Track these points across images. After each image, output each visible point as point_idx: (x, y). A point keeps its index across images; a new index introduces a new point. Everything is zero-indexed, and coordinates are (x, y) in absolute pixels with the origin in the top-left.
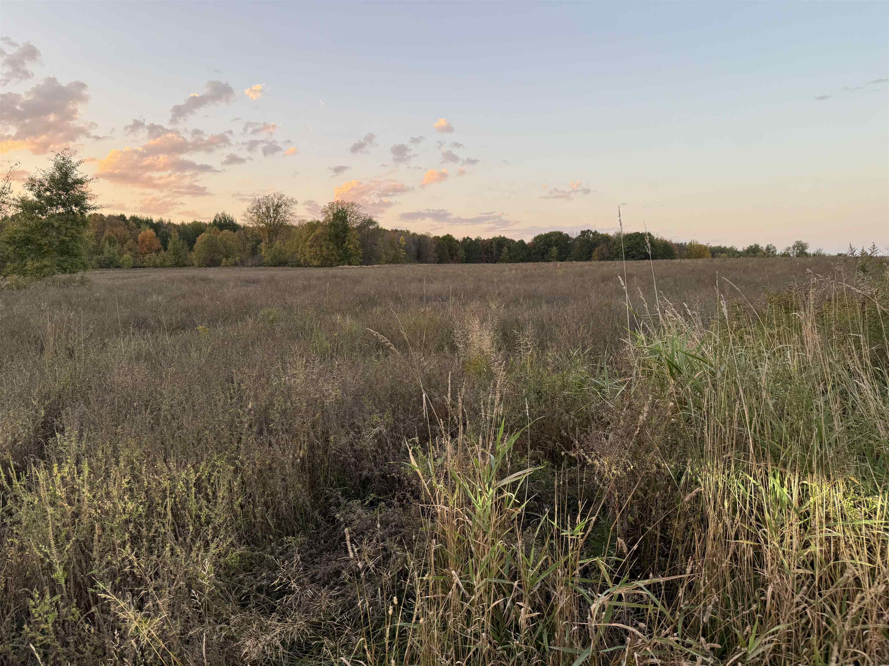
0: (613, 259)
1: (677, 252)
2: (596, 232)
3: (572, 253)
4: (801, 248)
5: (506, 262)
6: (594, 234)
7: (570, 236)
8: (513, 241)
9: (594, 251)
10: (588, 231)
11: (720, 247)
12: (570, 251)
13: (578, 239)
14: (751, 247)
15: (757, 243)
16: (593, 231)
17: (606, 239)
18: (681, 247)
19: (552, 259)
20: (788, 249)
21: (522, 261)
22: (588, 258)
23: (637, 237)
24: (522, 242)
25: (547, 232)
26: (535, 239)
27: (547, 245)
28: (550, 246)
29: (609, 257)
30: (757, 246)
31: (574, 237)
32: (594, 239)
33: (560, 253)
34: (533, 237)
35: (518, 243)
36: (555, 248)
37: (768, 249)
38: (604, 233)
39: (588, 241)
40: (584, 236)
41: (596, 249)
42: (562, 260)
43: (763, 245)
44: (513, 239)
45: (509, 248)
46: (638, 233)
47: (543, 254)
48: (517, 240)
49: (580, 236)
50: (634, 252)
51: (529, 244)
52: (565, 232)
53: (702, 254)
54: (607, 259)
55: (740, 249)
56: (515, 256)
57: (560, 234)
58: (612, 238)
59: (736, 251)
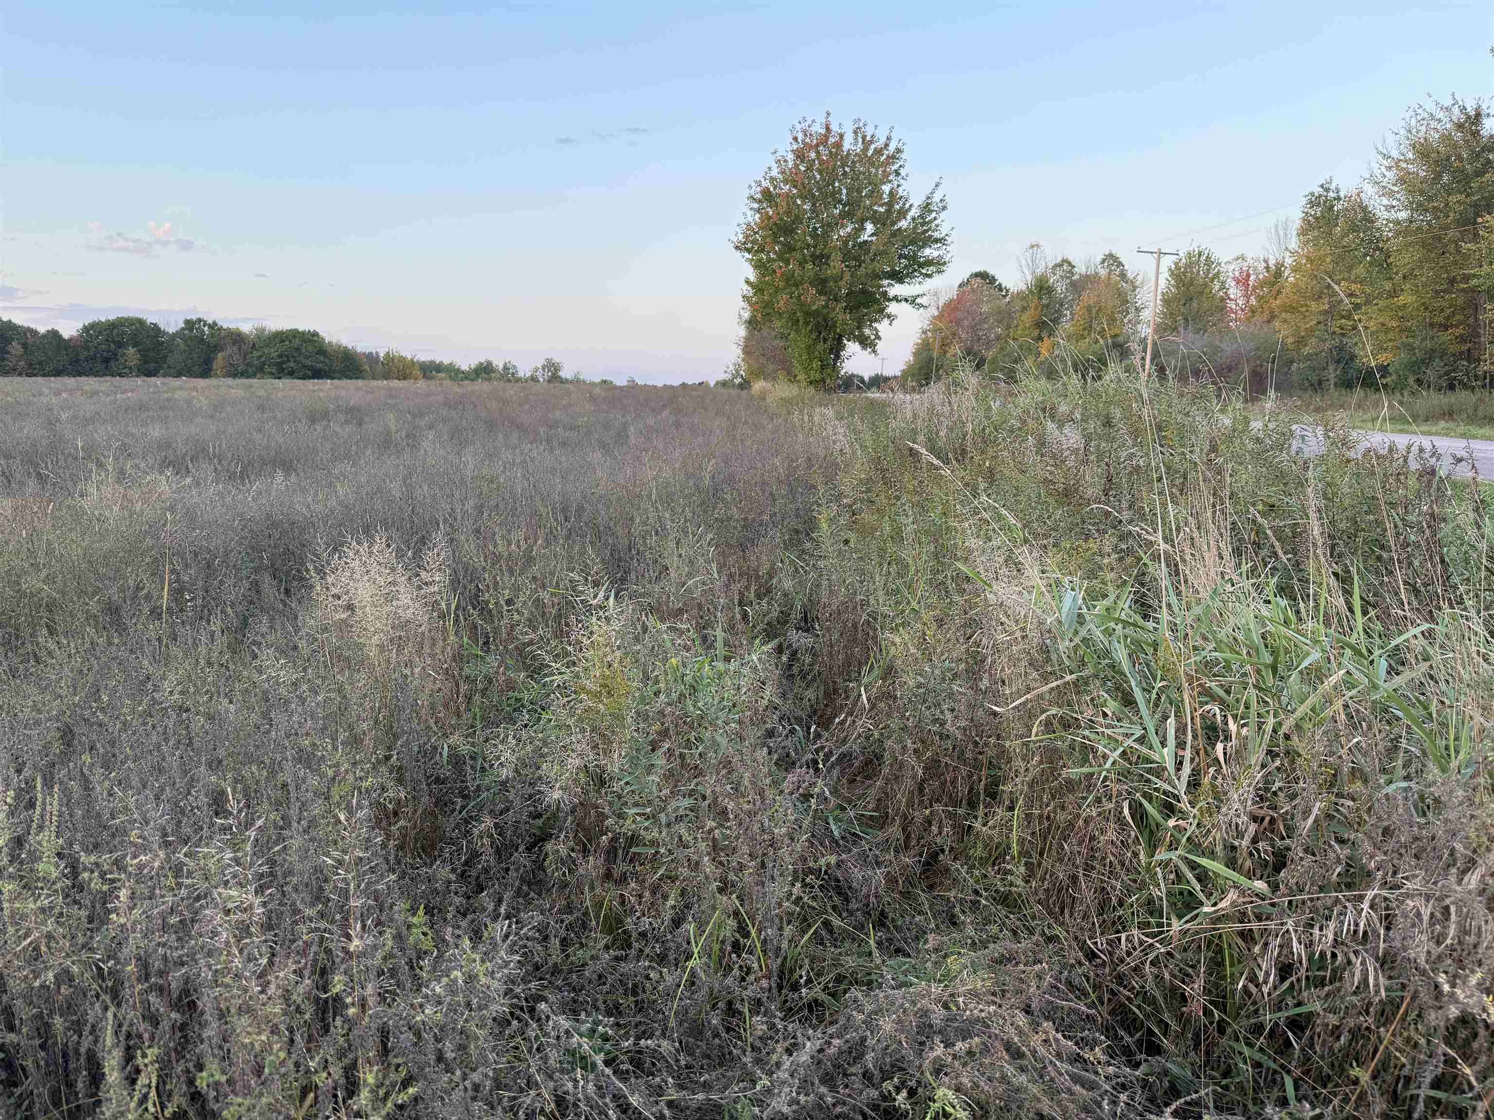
0: (253, 376)
1: (367, 368)
2: (215, 324)
3: (170, 361)
4: (552, 368)
5: (20, 375)
6: (210, 326)
7: (162, 327)
8: (34, 332)
9: (215, 358)
10: (200, 320)
11: (432, 362)
12: (165, 357)
13: (179, 334)
14: (481, 364)
15: (490, 359)
16: (210, 322)
17: (237, 338)
18: (372, 358)
19: (127, 371)
20: (537, 370)
21: (58, 373)
22: (206, 372)
23: (294, 337)
24: (54, 334)
25: (112, 317)
26: (86, 329)
27: (114, 342)
28: (120, 345)
29: (247, 371)
30: (489, 364)
31: (171, 330)
32: (212, 335)
33: (145, 359)
34: (80, 326)
35: (44, 336)
36: (131, 350)
37: (506, 368)
38: (232, 326)
39: (202, 340)
40: (191, 330)
41: (220, 355)
42: (149, 374)
43: (499, 363)
44: (33, 326)
45: (25, 346)
46: (296, 331)
47: (106, 361)
48: (42, 329)
49: (183, 329)
50: (292, 364)
51: (71, 340)
52: (150, 319)
53: (408, 371)
54: (244, 374)
55: (465, 367)
56: (40, 363)
57: (141, 322)
58: (247, 336)
59: (458, 369)
